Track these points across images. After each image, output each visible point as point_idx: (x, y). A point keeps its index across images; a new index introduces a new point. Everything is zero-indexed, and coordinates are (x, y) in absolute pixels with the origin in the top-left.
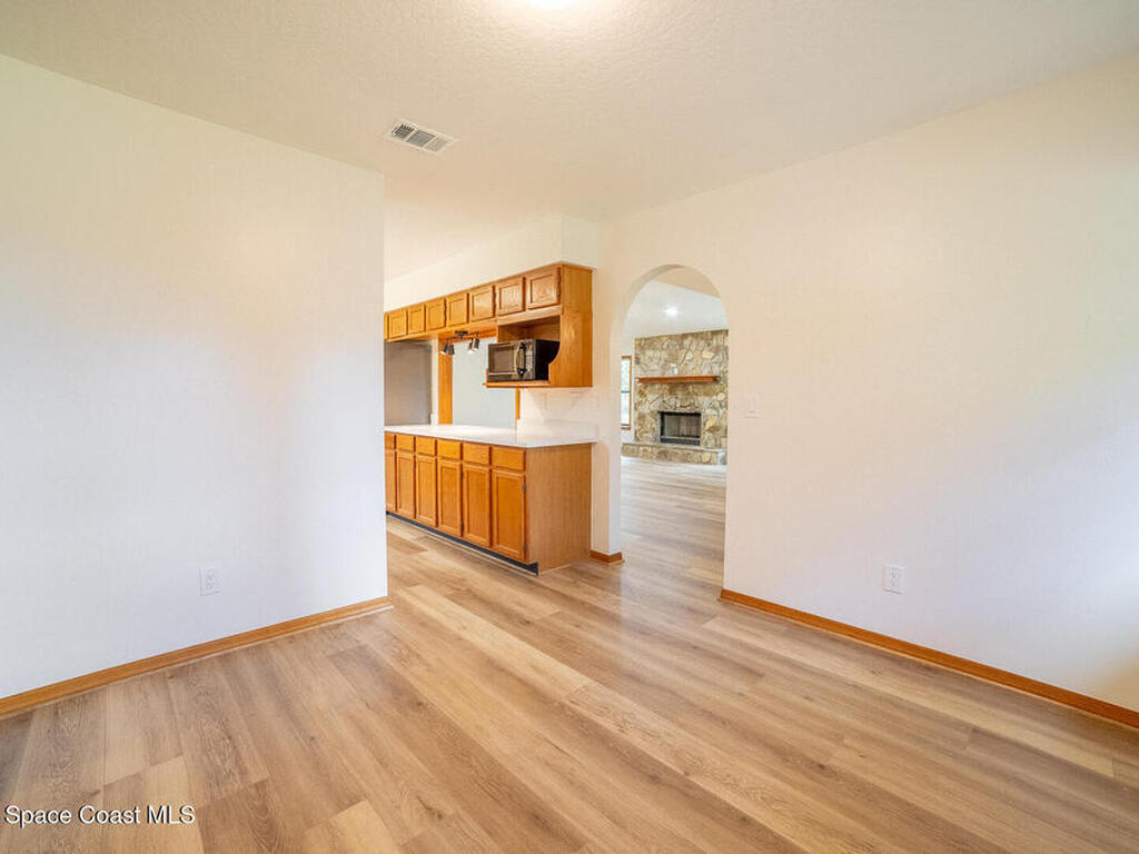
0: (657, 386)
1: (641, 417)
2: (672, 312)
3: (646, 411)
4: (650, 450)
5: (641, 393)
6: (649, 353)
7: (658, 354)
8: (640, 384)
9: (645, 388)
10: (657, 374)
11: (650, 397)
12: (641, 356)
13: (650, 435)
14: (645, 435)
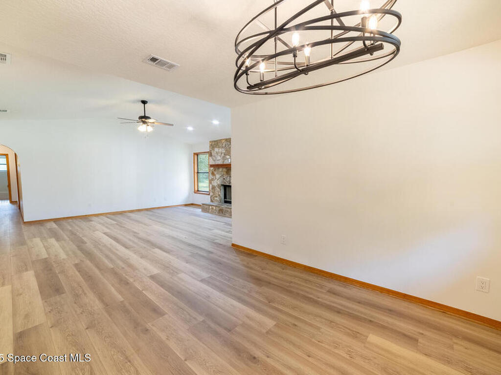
0: (220, 170)
1: (213, 188)
2: (216, 122)
3: (215, 184)
4: (214, 208)
5: (213, 174)
6: (216, 150)
7: (220, 150)
8: (212, 168)
9: (215, 170)
10: (220, 162)
11: (218, 176)
12: (212, 152)
13: (217, 198)
14: (216, 198)
